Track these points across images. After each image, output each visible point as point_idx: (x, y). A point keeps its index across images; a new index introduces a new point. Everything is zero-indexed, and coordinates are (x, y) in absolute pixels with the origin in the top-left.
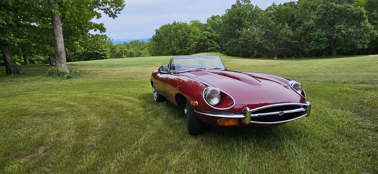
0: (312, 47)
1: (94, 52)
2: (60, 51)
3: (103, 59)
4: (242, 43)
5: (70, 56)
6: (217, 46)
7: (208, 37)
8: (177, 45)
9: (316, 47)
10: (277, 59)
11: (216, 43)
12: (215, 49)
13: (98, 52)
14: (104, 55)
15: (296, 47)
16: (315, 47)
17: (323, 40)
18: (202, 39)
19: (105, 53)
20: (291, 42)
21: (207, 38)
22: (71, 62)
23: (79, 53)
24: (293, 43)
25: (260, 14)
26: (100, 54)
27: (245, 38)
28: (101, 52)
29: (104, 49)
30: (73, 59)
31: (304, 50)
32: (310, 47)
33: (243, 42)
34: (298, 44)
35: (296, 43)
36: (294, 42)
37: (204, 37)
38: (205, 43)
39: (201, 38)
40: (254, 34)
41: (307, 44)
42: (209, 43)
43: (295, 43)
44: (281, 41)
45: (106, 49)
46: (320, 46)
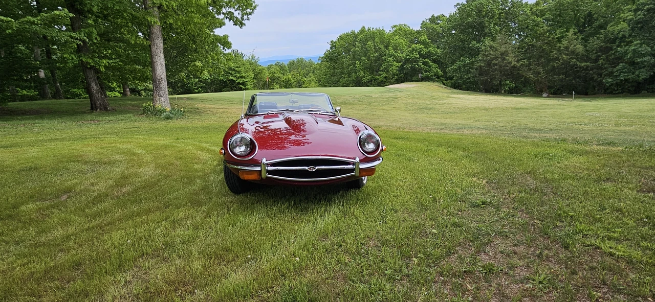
0: (619, 75)
1: (228, 79)
2: (159, 78)
3: (241, 89)
4: (480, 66)
5: (192, 84)
6: (437, 72)
7: (421, 55)
8: (364, 69)
9: (628, 76)
10: (548, 97)
11: (434, 65)
12: (432, 76)
13: (234, 79)
14: (243, 84)
15: (587, 74)
16: (626, 74)
17: (642, 62)
18: (409, 59)
19: (245, 80)
20: (577, 65)
21: (418, 56)
22: (194, 93)
23: (206, 79)
24: (580, 67)
25: (522, 11)
26: (237, 82)
27: (487, 56)
28: (238, 78)
29: (244, 75)
30: (197, 89)
31: (604, 81)
32: (616, 76)
33: (483, 65)
34: (592, 69)
35: (587, 67)
36: (583, 64)
37: (413, 54)
38: (415, 65)
39: (407, 55)
40: (505, 49)
41: (610, 70)
42: (422, 66)
43: (585, 67)
44: (557, 64)
45: (247, 74)
46: (637, 73)
